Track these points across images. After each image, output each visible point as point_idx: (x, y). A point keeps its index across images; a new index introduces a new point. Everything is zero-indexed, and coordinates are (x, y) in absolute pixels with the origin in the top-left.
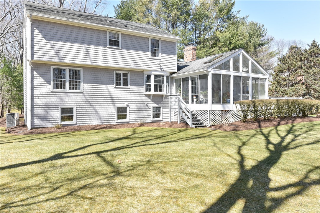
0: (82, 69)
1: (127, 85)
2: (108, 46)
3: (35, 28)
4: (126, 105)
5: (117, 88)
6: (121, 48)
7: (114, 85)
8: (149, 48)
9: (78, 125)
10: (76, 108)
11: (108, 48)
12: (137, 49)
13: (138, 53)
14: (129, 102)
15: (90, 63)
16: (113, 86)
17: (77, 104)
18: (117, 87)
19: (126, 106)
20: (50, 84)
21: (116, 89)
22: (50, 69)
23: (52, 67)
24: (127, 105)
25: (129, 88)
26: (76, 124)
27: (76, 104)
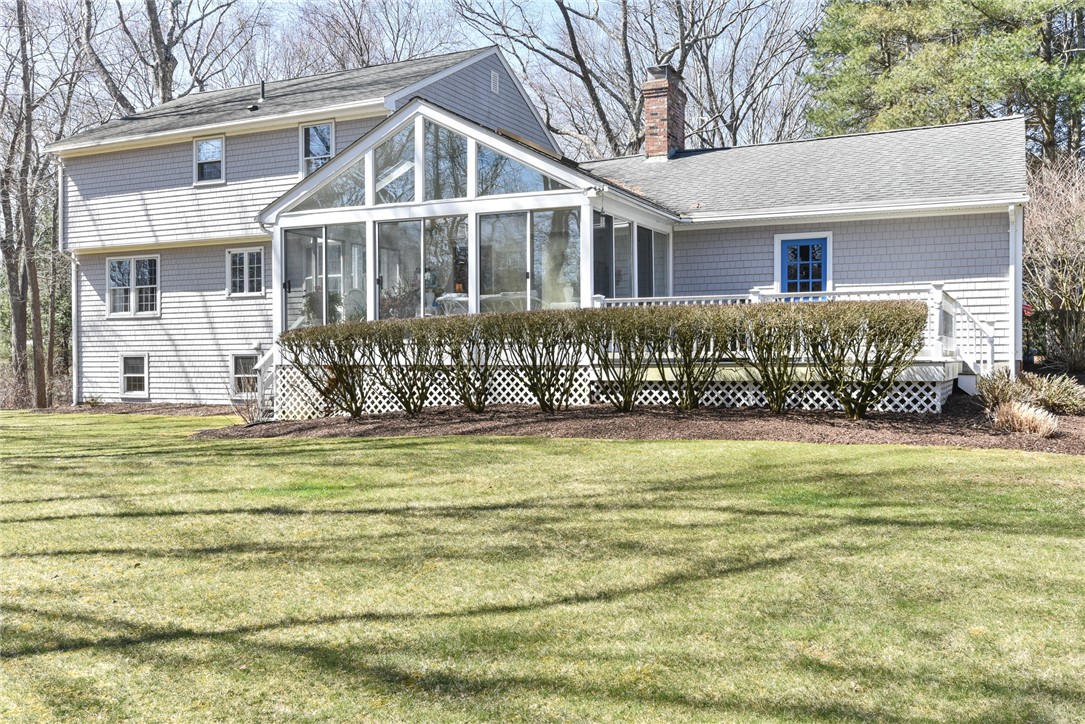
0: (159, 256)
1: (259, 290)
2: (194, 184)
3: (69, 179)
4: (255, 349)
5: (232, 299)
6: (223, 181)
7: (226, 292)
8: (301, 160)
9: (154, 401)
10: (149, 357)
11: (196, 187)
12: (266, 172)
13: (269, 184)
14: (262, 341)
15: (152, 240)
16: (223, 292)
17: (151, 348)
18: (233, 295)
19: (254, 352)
20: (104, 300)
21: (230, 303)
22: (105, 264)
23: (107, 259)
24: (257, 349)
25: (264, 297)
26: (149, 399)
27: (148, 348)
